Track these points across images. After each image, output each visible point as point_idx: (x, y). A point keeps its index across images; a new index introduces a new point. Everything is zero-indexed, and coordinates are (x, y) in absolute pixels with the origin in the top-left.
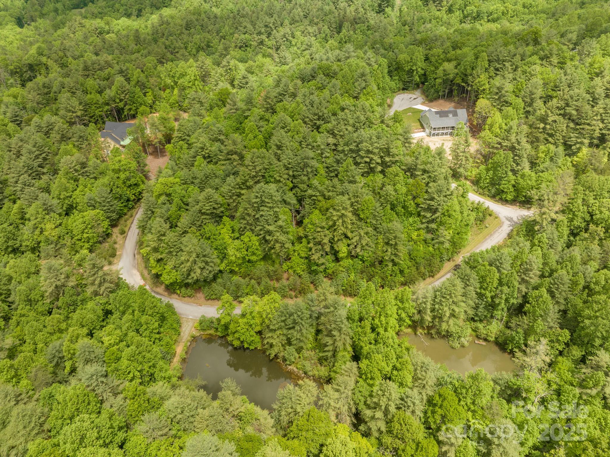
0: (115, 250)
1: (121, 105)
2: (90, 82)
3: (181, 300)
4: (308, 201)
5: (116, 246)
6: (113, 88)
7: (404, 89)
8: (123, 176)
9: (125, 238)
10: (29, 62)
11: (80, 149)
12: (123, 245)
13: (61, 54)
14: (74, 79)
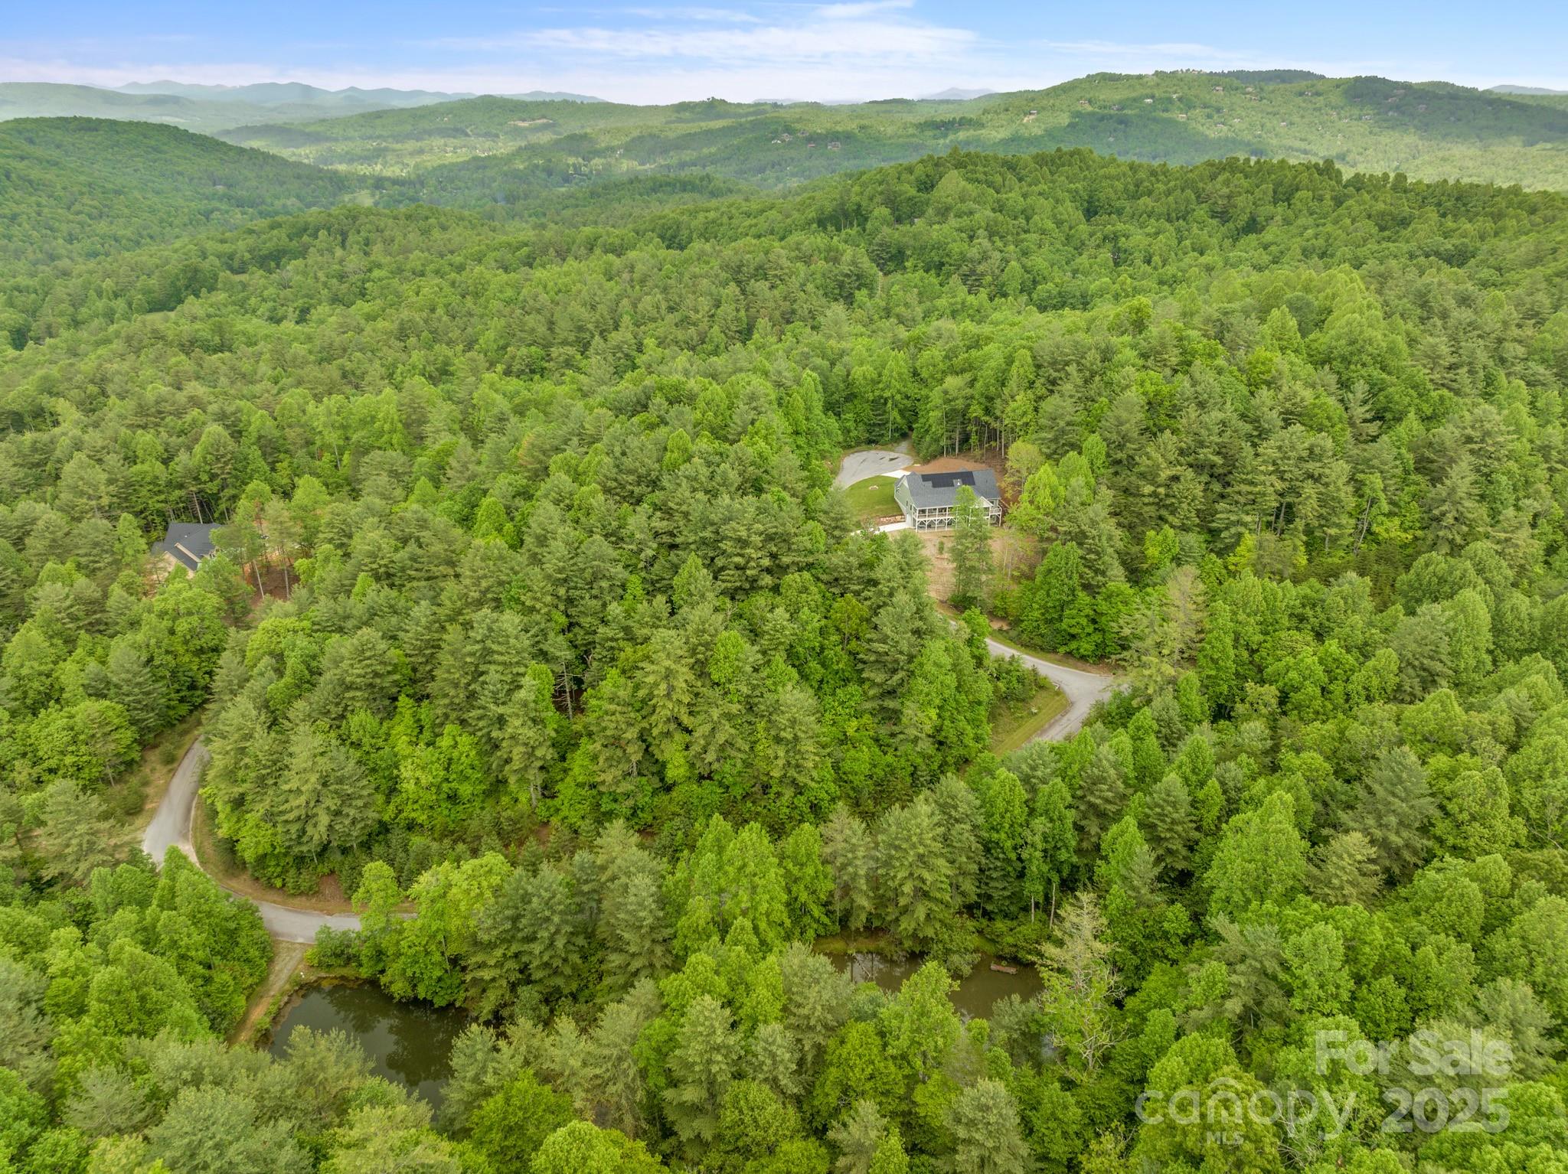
0: (143, 799)
1: (212, 487)
2: (145, 439)
3: (284, 904)
4: (597, 652)
5: (150, 791)
6: (198, 449)
7: (870, 442)
8: (182, 626)
9: (172, 772)
10: (15, 407)
11: (91, 573)
12: (165, 790)
13: (92, 389)
14: (110, 433)
